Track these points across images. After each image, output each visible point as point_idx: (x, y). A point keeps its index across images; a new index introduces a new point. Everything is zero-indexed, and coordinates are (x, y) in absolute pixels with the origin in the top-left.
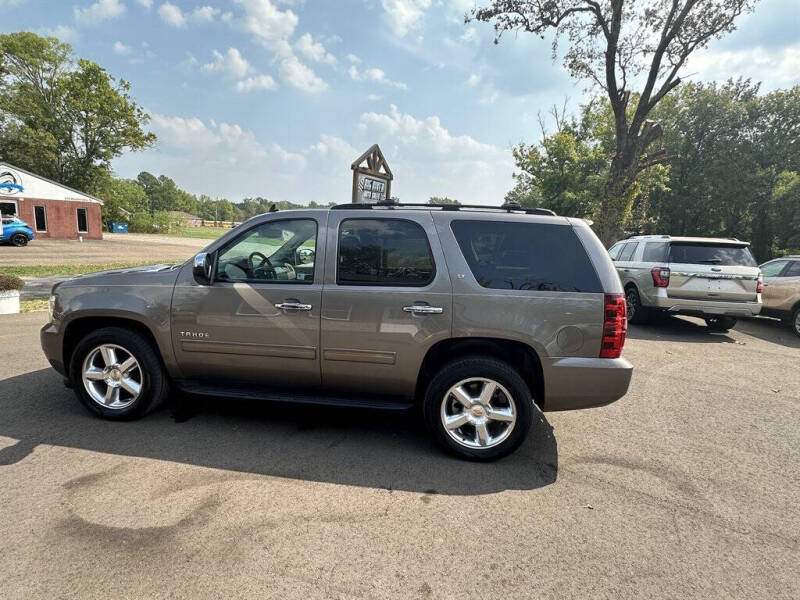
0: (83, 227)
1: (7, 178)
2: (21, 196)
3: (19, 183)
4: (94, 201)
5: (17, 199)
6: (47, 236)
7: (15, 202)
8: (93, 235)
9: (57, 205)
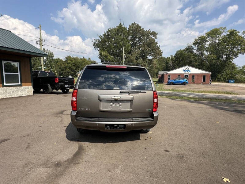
0: (204, 80)
1: (188, 69)
2: (190, 73)
3: (190, 70)
4: (208, 73)
5: (189, 74)
6: (194, 83)
7: (188, 75)
8: (206, 83)
9: (198, 75)
